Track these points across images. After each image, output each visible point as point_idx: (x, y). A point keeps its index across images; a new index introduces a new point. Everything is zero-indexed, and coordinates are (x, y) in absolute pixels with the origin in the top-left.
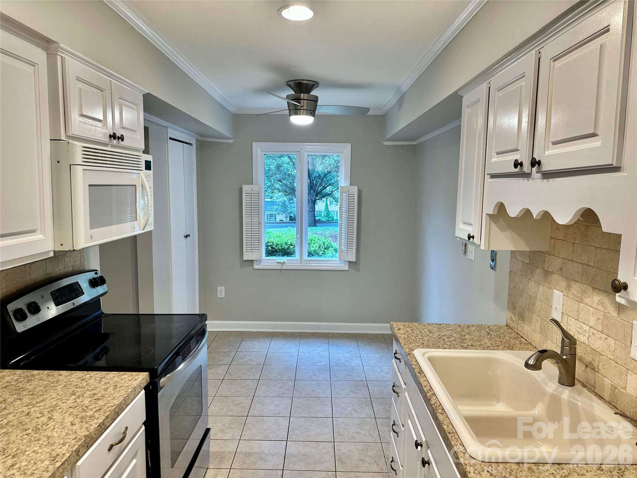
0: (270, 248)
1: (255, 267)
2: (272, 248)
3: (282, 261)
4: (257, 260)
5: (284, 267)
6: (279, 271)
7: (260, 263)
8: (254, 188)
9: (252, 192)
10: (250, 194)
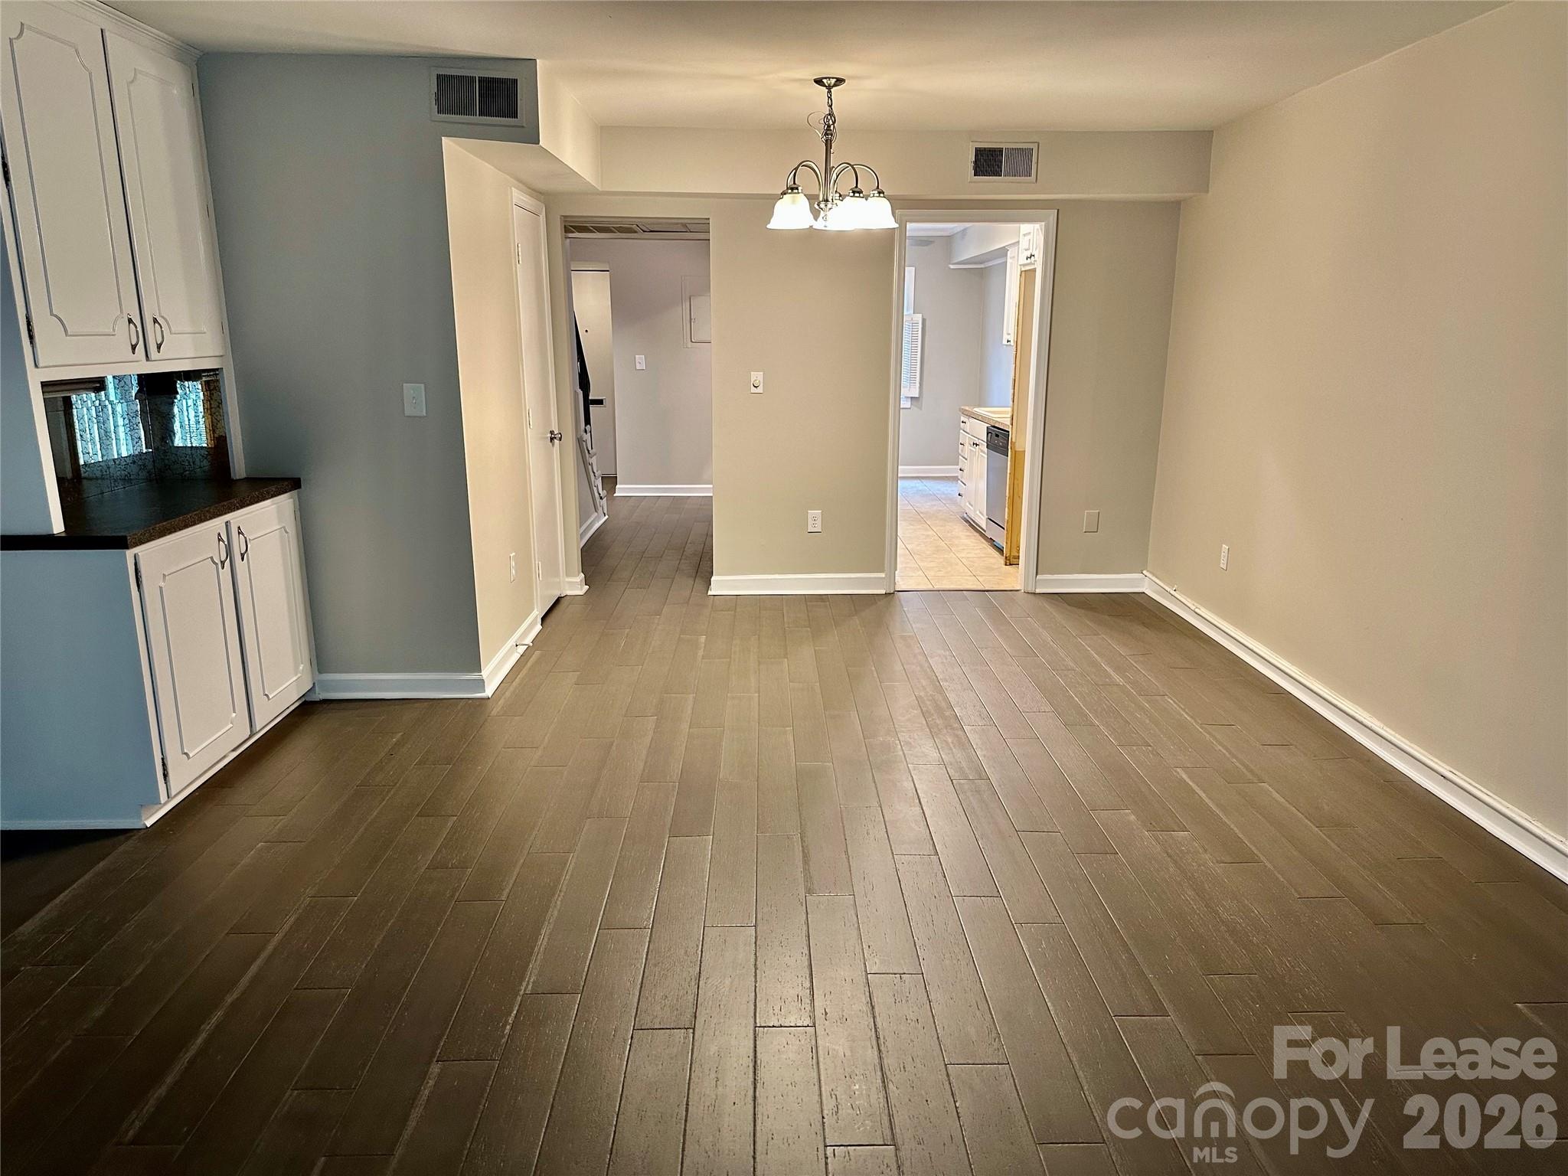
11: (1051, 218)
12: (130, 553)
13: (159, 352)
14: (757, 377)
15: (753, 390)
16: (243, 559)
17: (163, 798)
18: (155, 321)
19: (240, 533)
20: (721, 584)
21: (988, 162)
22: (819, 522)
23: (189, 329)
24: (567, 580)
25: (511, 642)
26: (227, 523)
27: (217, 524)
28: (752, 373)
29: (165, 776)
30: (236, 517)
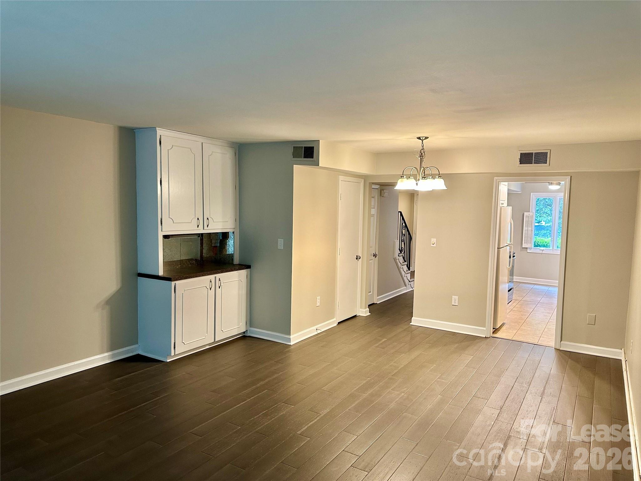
0: (536, 244)
1: (528, 251)
2: (538, 244)
3: (543, 249)
4: (529, 248)
5: (543, 252)
6: (541, 254)
7: (531, 249)
8: (531, 214)
9: (529, 216)
10: (528, 217)
11: (567, 180)
12: (173, 283)
13: (208, 227)
14: (434, 240)
15: (432, 245)
16: (219, 288)
17: (173, 354)
18: (208, 219)
19: (220, 280)
20: (416, 321)
21: (526, 158)
22: (457, 301)
23: (221, 221)
24: (360, 310)
25: (315, 328)
26: (215, 277)
27: (212, 277)
28: (432, 239)
29: (174, 348)
30: (218, 276)
